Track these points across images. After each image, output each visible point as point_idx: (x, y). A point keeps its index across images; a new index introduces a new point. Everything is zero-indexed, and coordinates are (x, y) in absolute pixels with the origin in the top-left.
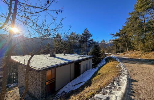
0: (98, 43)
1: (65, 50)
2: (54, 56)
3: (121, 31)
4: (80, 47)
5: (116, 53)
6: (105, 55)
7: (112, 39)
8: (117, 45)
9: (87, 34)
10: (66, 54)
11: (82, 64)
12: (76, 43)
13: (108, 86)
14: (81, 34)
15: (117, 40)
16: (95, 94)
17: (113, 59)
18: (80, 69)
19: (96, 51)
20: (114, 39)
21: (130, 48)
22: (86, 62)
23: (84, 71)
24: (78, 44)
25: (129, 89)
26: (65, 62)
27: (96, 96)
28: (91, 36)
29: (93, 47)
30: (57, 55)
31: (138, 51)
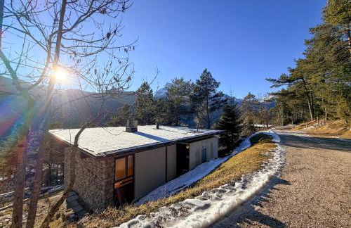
2: (134, 130)
3: (293, 70)
5: (285, 124)
7: (271, 91)
8: (285, 105)
9: (207, 82)
12: (184, 101)
14: (195, 83)
15: (284, 94)
19: (231, 120)
21: (318, 113)
23: (198, 164)
28: (218, 86)
30: (140, 129)
31: (336, 119)
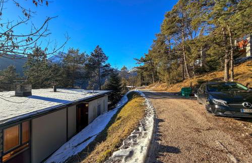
0: (116, 71)
1: (57, 81)
2: (28, 94)
3: (146, 55)
4: (87, 76)
5: (141, 85)
6: (127, 89)
7: (136, 66)
8: (142, 74)
9: (99, 55)
10: (57, 90)
11: (91, 106)
12: (79, 68)
13: (132, 135)
15: (142, 68)
16: (114, 151)
17: (137, 94)
18: (87, 115)
19: (115, 84)
20: (139, 66)
21: (157, 80)
22: (99, 102)
23: (94, 118)
24: (83, 71)
25: (156, 132)
26: (56, 104)
27: (114, 154)
28: (107, 59)
29: (109, 77)
30: (35, 92)
31: (164, 82)
